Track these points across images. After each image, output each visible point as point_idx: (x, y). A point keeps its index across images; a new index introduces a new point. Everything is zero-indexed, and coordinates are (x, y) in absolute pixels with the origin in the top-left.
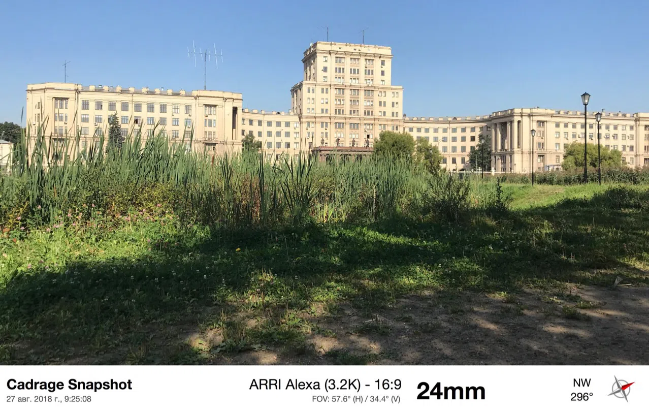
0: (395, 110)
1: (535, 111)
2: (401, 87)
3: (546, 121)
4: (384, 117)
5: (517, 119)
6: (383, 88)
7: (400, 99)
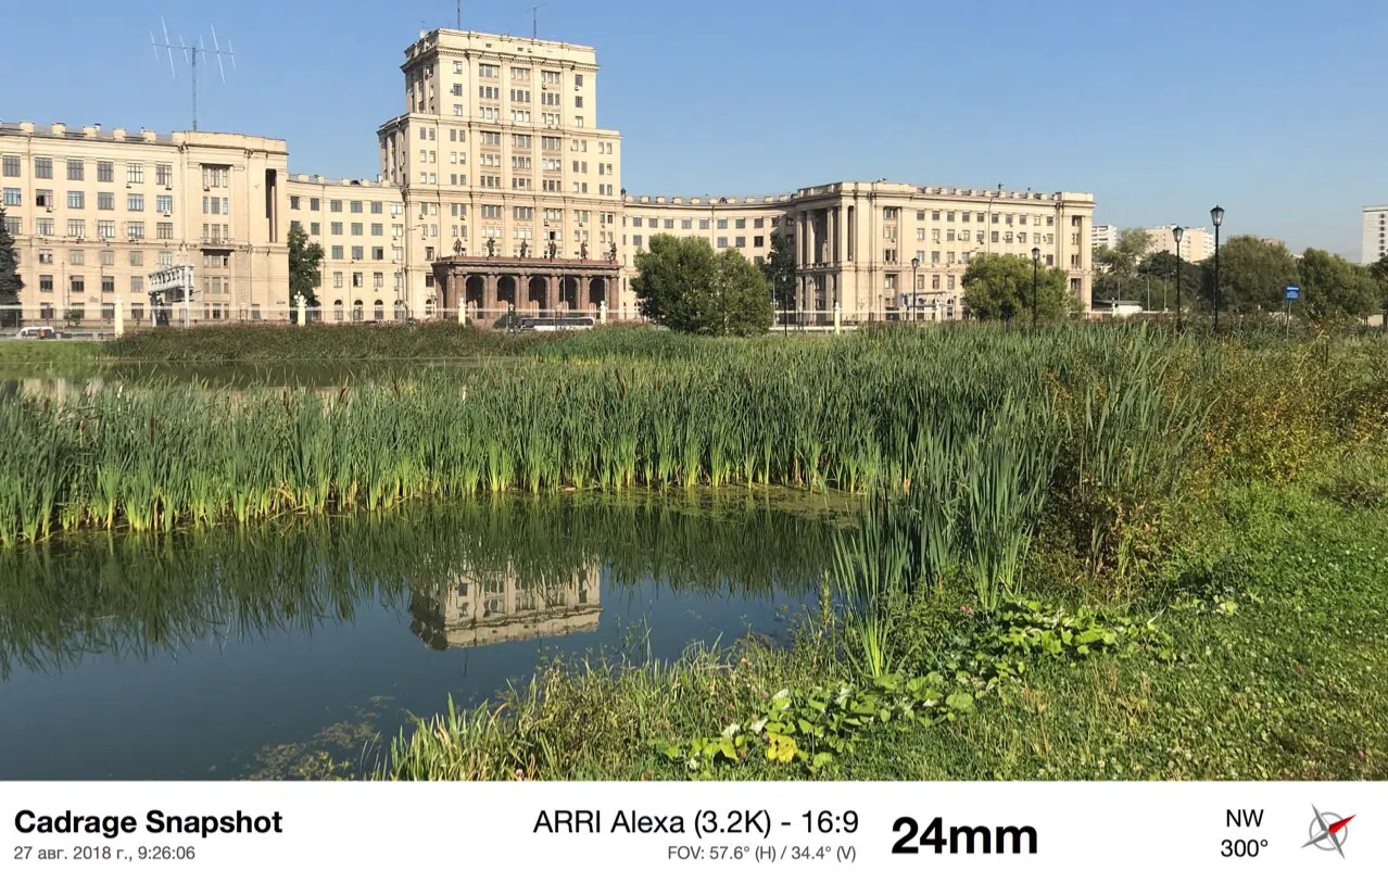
0: (606, 180)
1: (880, 187)
2: (617, 133)
3: (901, 208)
4: (584, 196)
5: (846, 202)
6: (580, 134)
7: (615, 159)
